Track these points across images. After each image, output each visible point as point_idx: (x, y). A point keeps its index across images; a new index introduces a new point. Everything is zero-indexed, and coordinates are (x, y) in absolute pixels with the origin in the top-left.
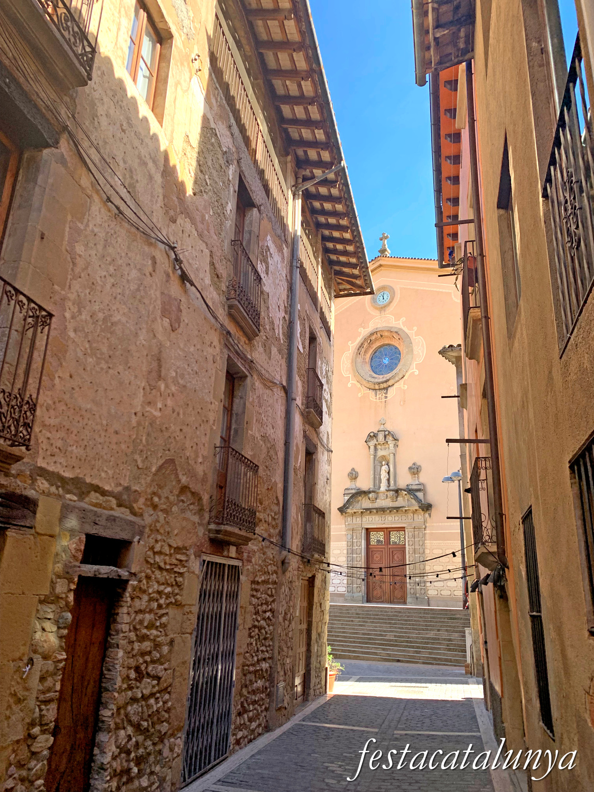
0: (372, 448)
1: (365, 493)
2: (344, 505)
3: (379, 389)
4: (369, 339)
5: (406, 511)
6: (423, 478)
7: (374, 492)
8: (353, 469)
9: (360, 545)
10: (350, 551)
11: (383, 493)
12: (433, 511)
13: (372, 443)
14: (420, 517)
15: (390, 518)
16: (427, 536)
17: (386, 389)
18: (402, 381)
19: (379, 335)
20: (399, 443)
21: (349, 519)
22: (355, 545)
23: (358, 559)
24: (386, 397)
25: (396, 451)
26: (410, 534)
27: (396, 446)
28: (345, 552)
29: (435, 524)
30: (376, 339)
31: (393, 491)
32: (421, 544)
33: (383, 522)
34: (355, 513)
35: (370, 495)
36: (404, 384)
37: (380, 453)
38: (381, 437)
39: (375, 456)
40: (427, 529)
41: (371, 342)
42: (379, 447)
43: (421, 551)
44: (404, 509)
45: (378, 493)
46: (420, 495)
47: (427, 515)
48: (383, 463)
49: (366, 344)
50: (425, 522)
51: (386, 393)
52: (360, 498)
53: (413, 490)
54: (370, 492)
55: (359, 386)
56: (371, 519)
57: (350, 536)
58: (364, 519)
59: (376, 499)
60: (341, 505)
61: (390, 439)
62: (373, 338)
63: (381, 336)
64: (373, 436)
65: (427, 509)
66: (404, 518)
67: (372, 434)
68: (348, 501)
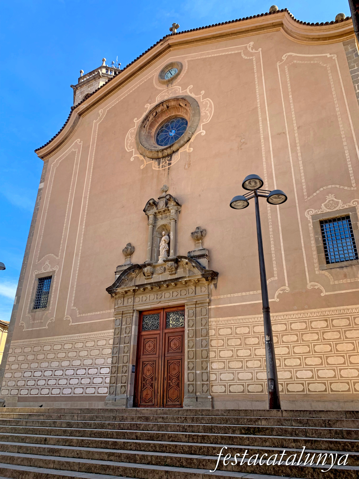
0: (151, 217)
1: (140, 267)
2: (114, 285)
3: (163, 157)
4: (155, 112)
5: (186, 282)
6: (208, 243)
7: (149, 265)
8: (129, 244)
9: (130, 332)
10: (117, 341)
11: (161, 265)
12: (220, 280)
13: (151, 212)
14: (203, 290)
15: (167, 295)
16: (212, 313)
17: (170, 156)
18: (187, 145)
19: (165, 106)
20: (183, 209)
21: (120, 301)
22: (124, 332)
23: (126, 350)
24: (170, 164)
25: (178, 218)
26: (191, 312)
27: (178, 212)
28: (111, 342)
29: (222, 297)
30: (163, 112)
31: (171, 260)
32: (204, 322)
33: (159, 300)
34: (126, 292)
35: (145, 270)
36: (190, 147)
37: (160, 223)
38: (162, 204)
39: (154, 226)
40: (212, 303)
41: (157, 116)
42: (159, 216)
43: (204, 332)
44: (183, 281)
45: (154, 267)
46: (203, 261)
47: (212, 286)
48: (163, 233)
49: (151, 117)
50: (209, 295)
51: (170, 160)
52: (134, 275)
53: (194, 257)
54: (145, 266)
55: (142, 158)
56: (144, 298)
57: (118, 322)
58: (137, 300)
59: (153, 274)
60: (110, 284)
61: (172, 204)
62: (159, 110)
63: (168, 107)
64: (153, 204)
65: (213, 279)
66: (183, 292)
67: (151, 202)
68: (119, 278)
